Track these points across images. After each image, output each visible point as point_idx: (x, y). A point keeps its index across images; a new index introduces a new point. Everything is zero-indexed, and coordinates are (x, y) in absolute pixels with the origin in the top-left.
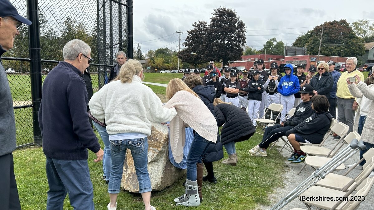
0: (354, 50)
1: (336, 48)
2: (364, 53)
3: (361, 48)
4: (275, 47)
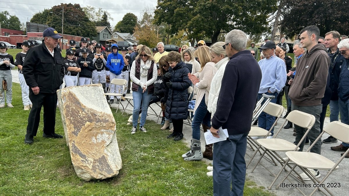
0: (89, 31)
1: (74, 28)
2: (97, 35)
3: (94, 30)
4: (9, 21)
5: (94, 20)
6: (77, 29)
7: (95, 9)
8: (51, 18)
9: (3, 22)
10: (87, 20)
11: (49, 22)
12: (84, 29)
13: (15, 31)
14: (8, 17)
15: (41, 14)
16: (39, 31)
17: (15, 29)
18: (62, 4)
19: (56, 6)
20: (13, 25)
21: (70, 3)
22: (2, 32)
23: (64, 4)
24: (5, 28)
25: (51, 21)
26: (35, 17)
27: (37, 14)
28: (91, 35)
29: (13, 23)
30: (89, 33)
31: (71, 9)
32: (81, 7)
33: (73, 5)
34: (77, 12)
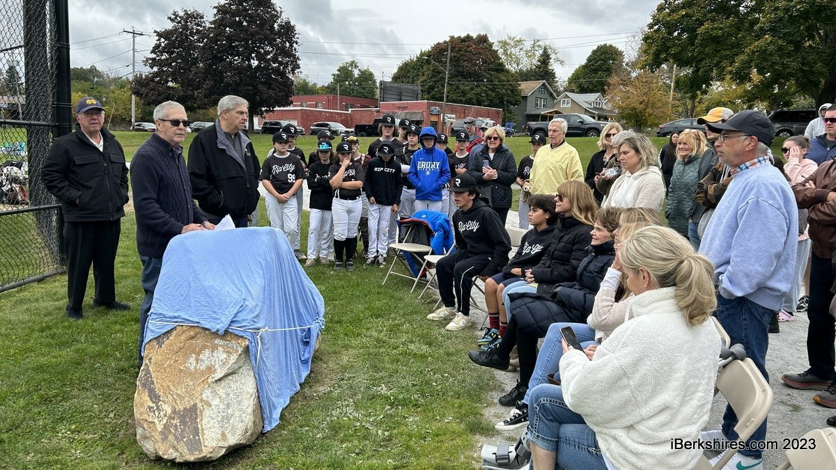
0: (503, 94)
1: (472, 89)
2: (520, 102)
3: (514, 91)
4: (356, 80)
5: (520, 66)
6: (478, 90)
7: (524, 42)
8: (428, 69)
9: (347, 83)
10: (500, 68)
11: (425, 78)
12: (493, 90)
13: (364, 101)
14: (356, 73)
15: (412, 61)
16: (403, 98)
17: (366, 97)
18: (452, 38)
19: (439, 44)
20: (363, 88)
21: (468, 35)
22: (341, 103)
23: (456, 37)
24: (349, 95)
25: (428, 75)
26: (401, 69)
27: (405, 63)
28: (508, 101)
29: (364, 83)
30: (503, 98)
31: (468, 46)
32: (491, 40)
33: (475, 37)
34: (480, 53)
